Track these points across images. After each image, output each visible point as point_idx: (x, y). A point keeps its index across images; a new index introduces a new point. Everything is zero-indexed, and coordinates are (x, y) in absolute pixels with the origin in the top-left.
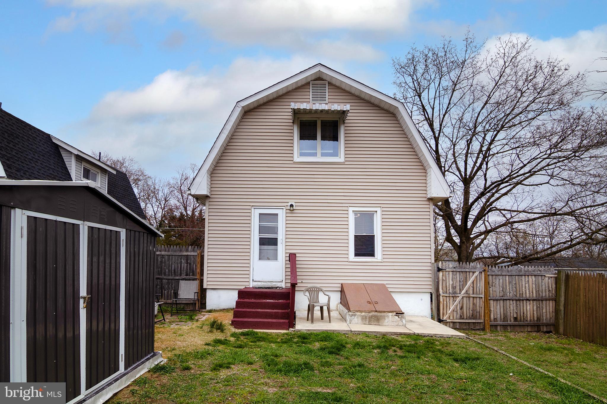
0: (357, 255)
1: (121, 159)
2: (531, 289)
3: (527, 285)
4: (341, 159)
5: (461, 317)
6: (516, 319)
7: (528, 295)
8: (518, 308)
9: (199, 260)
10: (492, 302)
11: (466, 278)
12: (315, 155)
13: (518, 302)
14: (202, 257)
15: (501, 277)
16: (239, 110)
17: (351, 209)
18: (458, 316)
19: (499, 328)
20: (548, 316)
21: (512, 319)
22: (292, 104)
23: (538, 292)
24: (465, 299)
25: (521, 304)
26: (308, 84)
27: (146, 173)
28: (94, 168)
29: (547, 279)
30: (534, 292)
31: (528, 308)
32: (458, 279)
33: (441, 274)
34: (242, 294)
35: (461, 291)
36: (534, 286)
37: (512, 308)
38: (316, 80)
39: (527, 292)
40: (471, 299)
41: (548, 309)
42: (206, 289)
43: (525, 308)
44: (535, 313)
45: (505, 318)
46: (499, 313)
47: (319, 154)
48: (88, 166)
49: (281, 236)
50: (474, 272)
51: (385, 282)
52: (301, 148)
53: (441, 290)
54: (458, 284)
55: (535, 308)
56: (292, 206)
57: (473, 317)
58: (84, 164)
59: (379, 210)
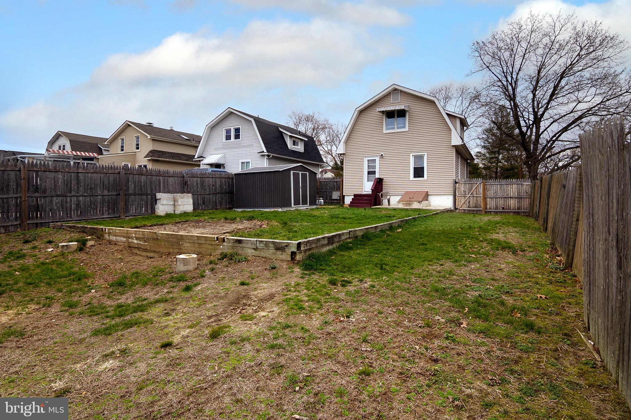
0: (415, 177)
1: (311, 114)
2: (514, 192)
3: (511, 190)
4: (407, 129)
5: (469, 207)
6: (503, 208)
7: (512, 195)
8: (505, 203)
9: (341, 183)
10: (488, 199)
11: (472, 186)
12: (394, 128)
13: (505, 199)
14: (343, 181)
15: (494, 186)
16: (356, 112)
17: (411, 154)
18: (467, 206)
19: (492, 213)
20: (525, 207)
21: (501, 208)
22: (377, 109)
23: (518, 193)
24: (471, 197)
25: (507, 200)
26: (390, 93)
27: (330, 122)
28: (297, 140)
29: (525, 186)
30: (516, 193)
31: (512, 202)
32: (467, 187)
33: (457, 185)
34: (355, 195)
35: (469, 193)
36: (516, 190)
37: (501, 202)
38: (394, 91)
39: (512, 193)
40: (475, 198)
41: (526, 203)
42: (344, 196)
43: (509, 202)
44: (516, 205)
45: (497, 208)
46: (492, 205)
47: (396, 128)
48: (295, 139)
49: (377, 170)
50: (476, 183)
51: (428, 190)
52: (387, 125)
53: (457, 193)
54: (467, 190)
55: (516, 202)
56: (382, 155)
57: (476, 207)
58: (293, 138)
59: (426, 154)
